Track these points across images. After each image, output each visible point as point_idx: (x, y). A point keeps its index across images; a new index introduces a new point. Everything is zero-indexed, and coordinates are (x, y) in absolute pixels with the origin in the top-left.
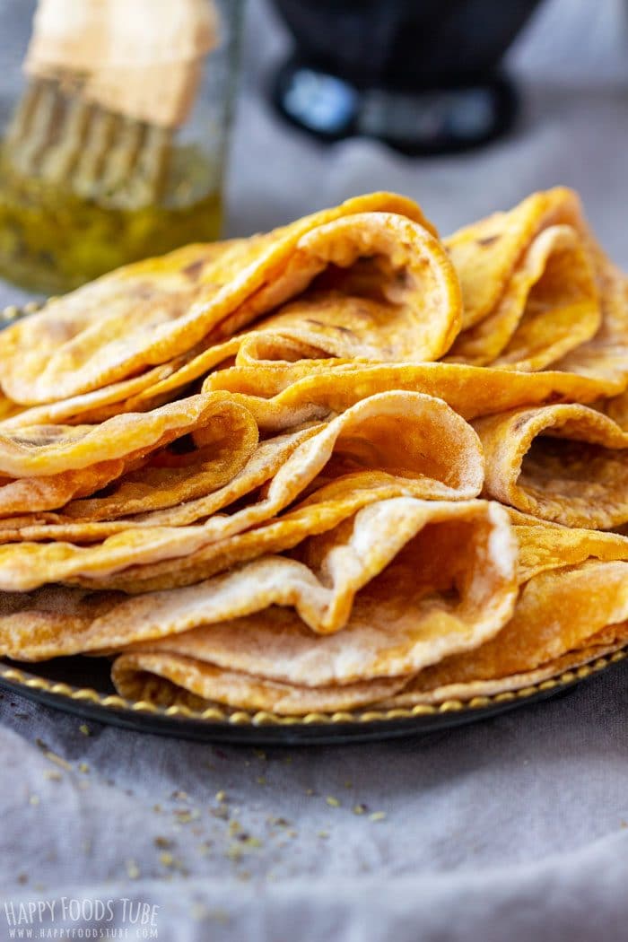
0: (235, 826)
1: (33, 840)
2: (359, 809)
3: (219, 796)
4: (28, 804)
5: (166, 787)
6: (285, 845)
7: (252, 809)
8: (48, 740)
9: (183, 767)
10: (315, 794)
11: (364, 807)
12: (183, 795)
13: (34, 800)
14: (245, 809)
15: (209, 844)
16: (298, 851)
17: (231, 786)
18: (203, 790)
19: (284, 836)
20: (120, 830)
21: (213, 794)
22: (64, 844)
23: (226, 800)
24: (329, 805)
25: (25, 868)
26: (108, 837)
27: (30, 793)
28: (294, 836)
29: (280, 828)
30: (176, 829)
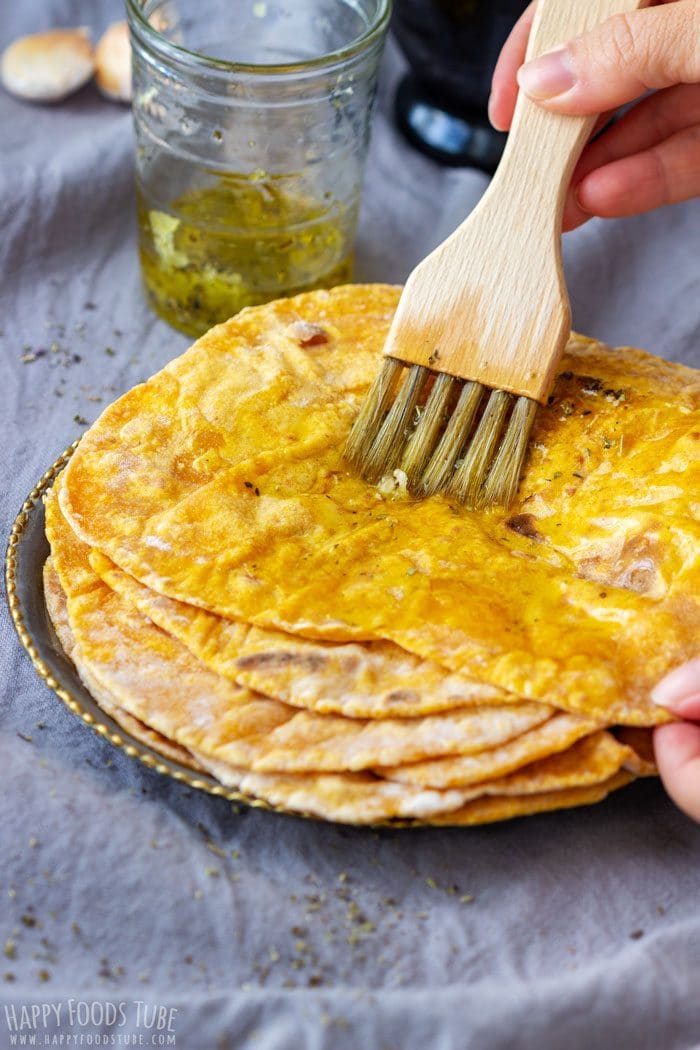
0: (356, 907)
1: (197, 928)
2: (452, 891)
3: (342, 878)
4: (193, 897)
5: (301, 868)
6: (393, 926)
7: (368, 889)
8: (207, 822)
9: (314, 848)
10: (418, 874)
11: (456, 888)
12: (314, 877)
13: (198, 894)
14: (362, 889)
15: (334, 931)
16: (403, 933)
17: (352, 865)
18: (329, 870)
19: (392, 917)
20: (265, 920)
21: (337, 874)
22: (221, 932)
23: (348, 880)
24: (427, 885)
25: (190, 951)
26: (255, 926)
27: (194, 888)
28: (401, 917)
29: (390, 908)
30: (308, 918)
